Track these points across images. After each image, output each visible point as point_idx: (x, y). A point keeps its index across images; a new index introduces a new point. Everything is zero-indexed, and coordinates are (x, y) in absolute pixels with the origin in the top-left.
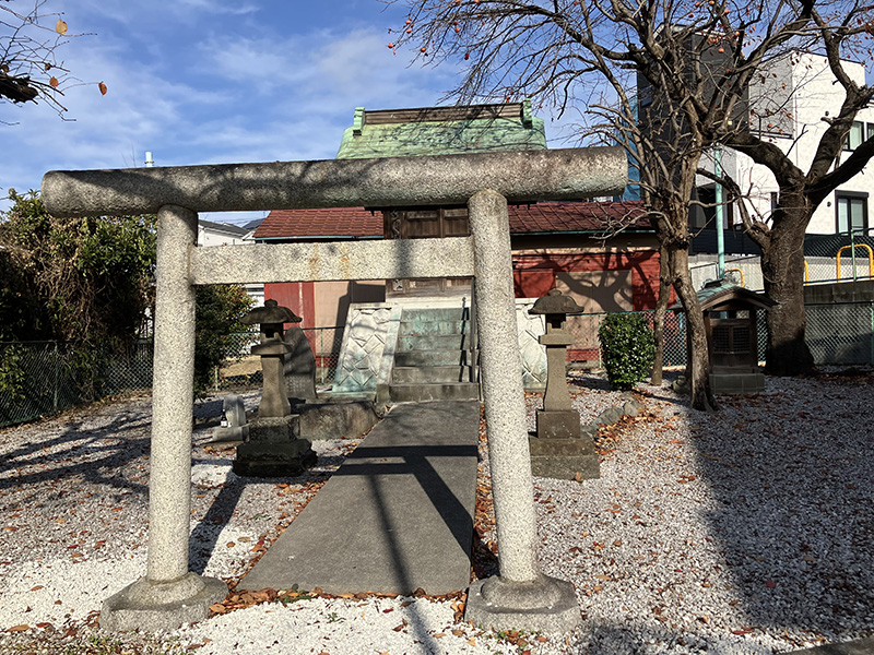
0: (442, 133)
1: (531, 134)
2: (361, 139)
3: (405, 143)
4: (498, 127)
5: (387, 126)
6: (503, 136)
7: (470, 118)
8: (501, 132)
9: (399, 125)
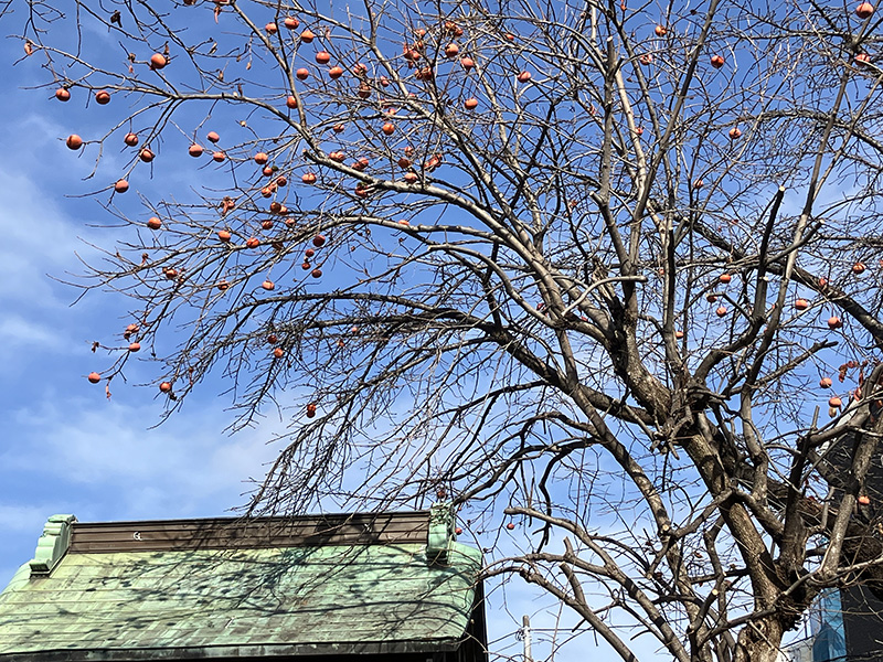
0: (240, 575)
1: (438, 582)
2: (44, 584)
3: (142, 595)
4: (370, 565)
5: (118, 557)
6: (375, 583)
7: (313, 543)
8: (373, 576)
9: (146, 555)
